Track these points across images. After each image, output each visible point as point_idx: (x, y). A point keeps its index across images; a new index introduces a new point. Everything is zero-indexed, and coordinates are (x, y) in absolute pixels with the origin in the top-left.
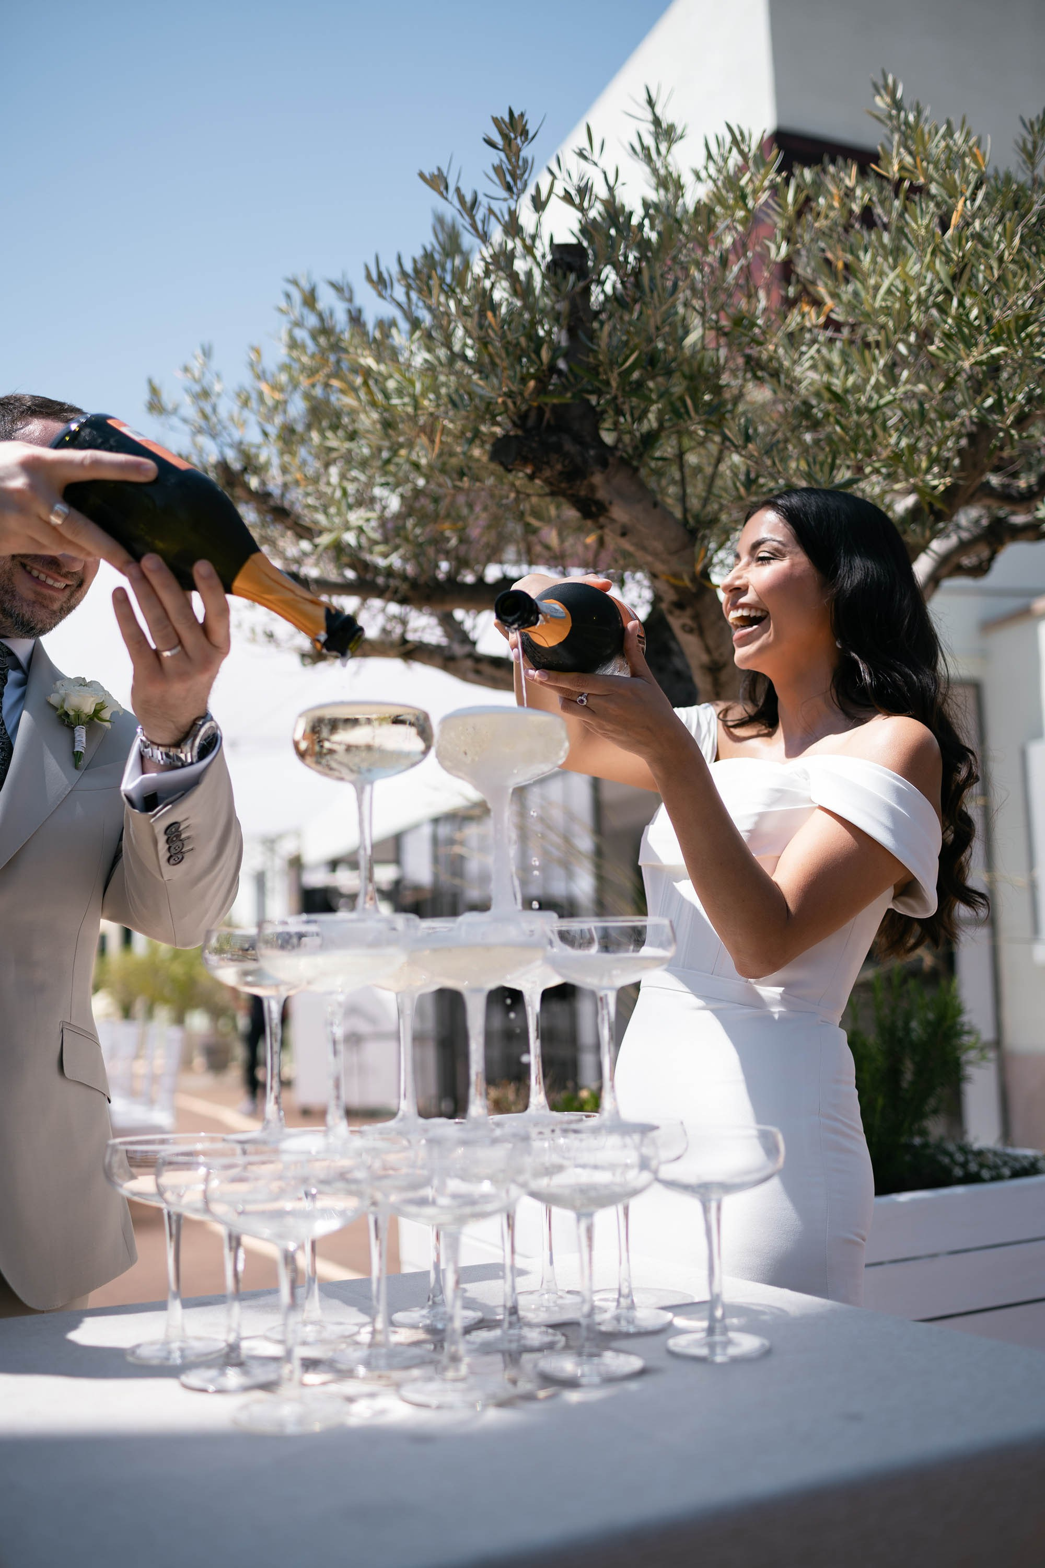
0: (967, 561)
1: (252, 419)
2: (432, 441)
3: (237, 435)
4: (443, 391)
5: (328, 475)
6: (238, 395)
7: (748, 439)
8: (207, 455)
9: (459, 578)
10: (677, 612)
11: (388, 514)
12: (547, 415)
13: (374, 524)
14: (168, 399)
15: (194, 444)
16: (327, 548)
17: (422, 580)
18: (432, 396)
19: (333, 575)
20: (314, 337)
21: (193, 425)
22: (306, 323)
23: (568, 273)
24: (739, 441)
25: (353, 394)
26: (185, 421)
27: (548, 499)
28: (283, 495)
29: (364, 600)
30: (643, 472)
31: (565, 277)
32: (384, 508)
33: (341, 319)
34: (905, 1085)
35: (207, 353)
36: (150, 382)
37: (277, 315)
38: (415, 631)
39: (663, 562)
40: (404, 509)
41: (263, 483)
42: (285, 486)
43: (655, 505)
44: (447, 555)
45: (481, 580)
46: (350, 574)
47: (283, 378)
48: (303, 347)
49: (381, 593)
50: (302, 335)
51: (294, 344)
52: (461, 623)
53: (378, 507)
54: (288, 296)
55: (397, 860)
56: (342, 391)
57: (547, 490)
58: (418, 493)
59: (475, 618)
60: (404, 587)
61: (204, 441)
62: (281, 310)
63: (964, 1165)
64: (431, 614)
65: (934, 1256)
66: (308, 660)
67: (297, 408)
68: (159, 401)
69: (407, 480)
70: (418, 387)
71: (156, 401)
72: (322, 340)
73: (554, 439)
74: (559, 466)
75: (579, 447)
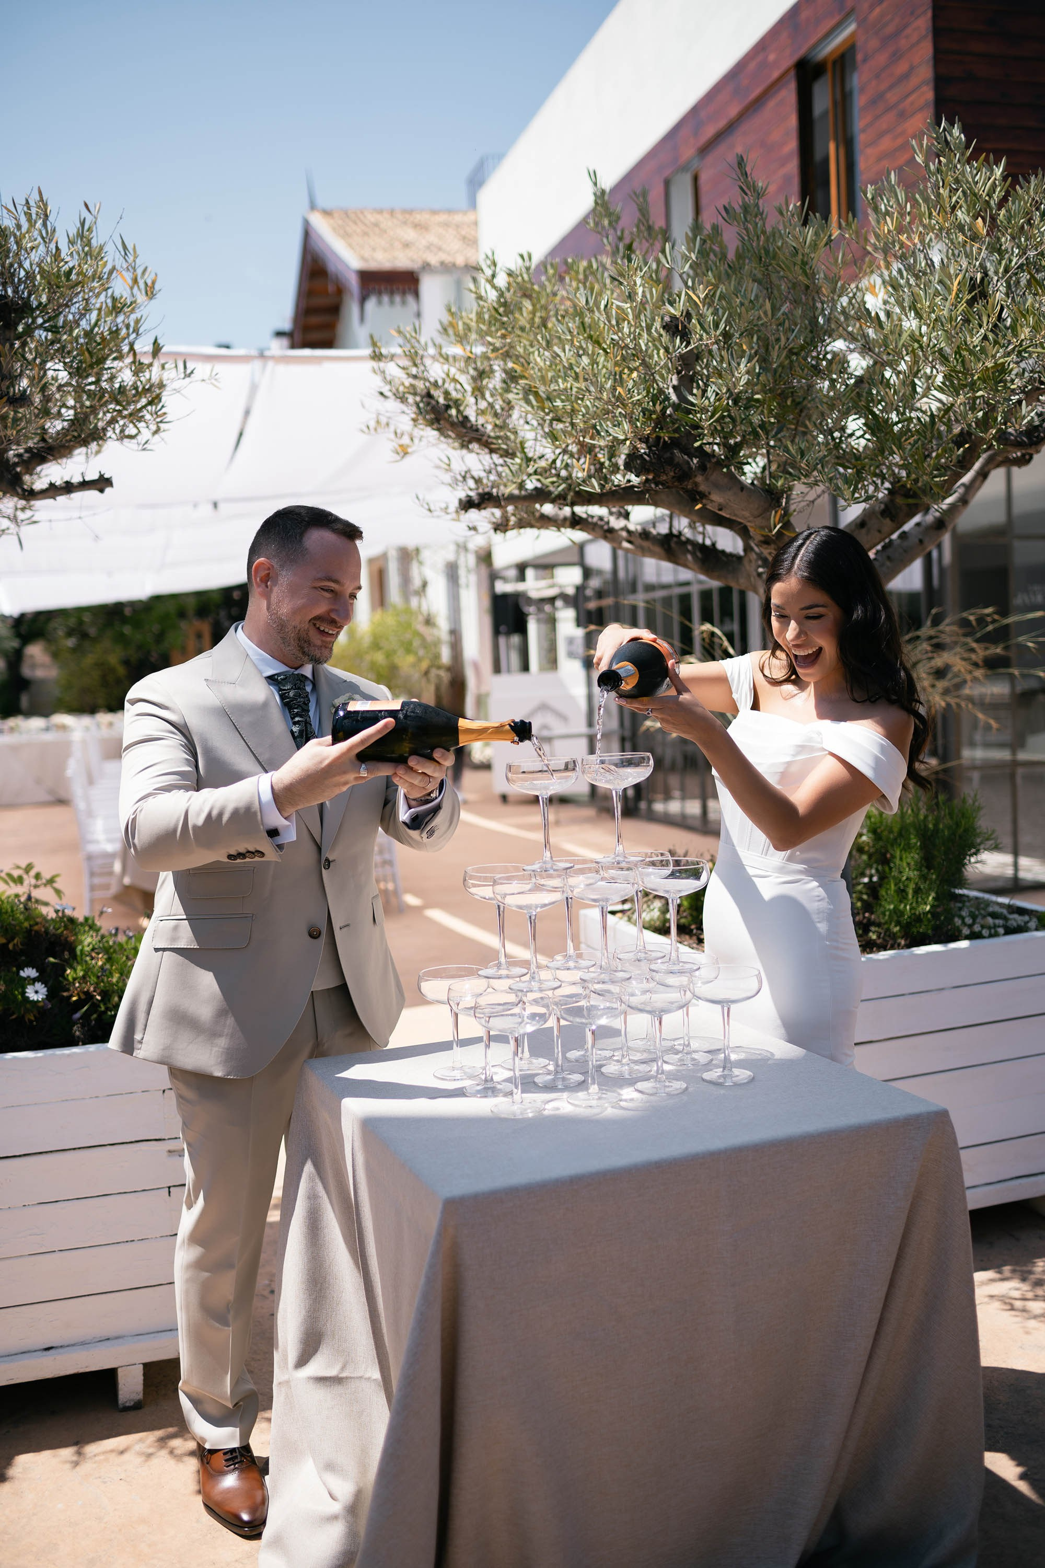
43: (742, 489)
73: (668, 455)
74: (672, 474)
75: (686, 457)
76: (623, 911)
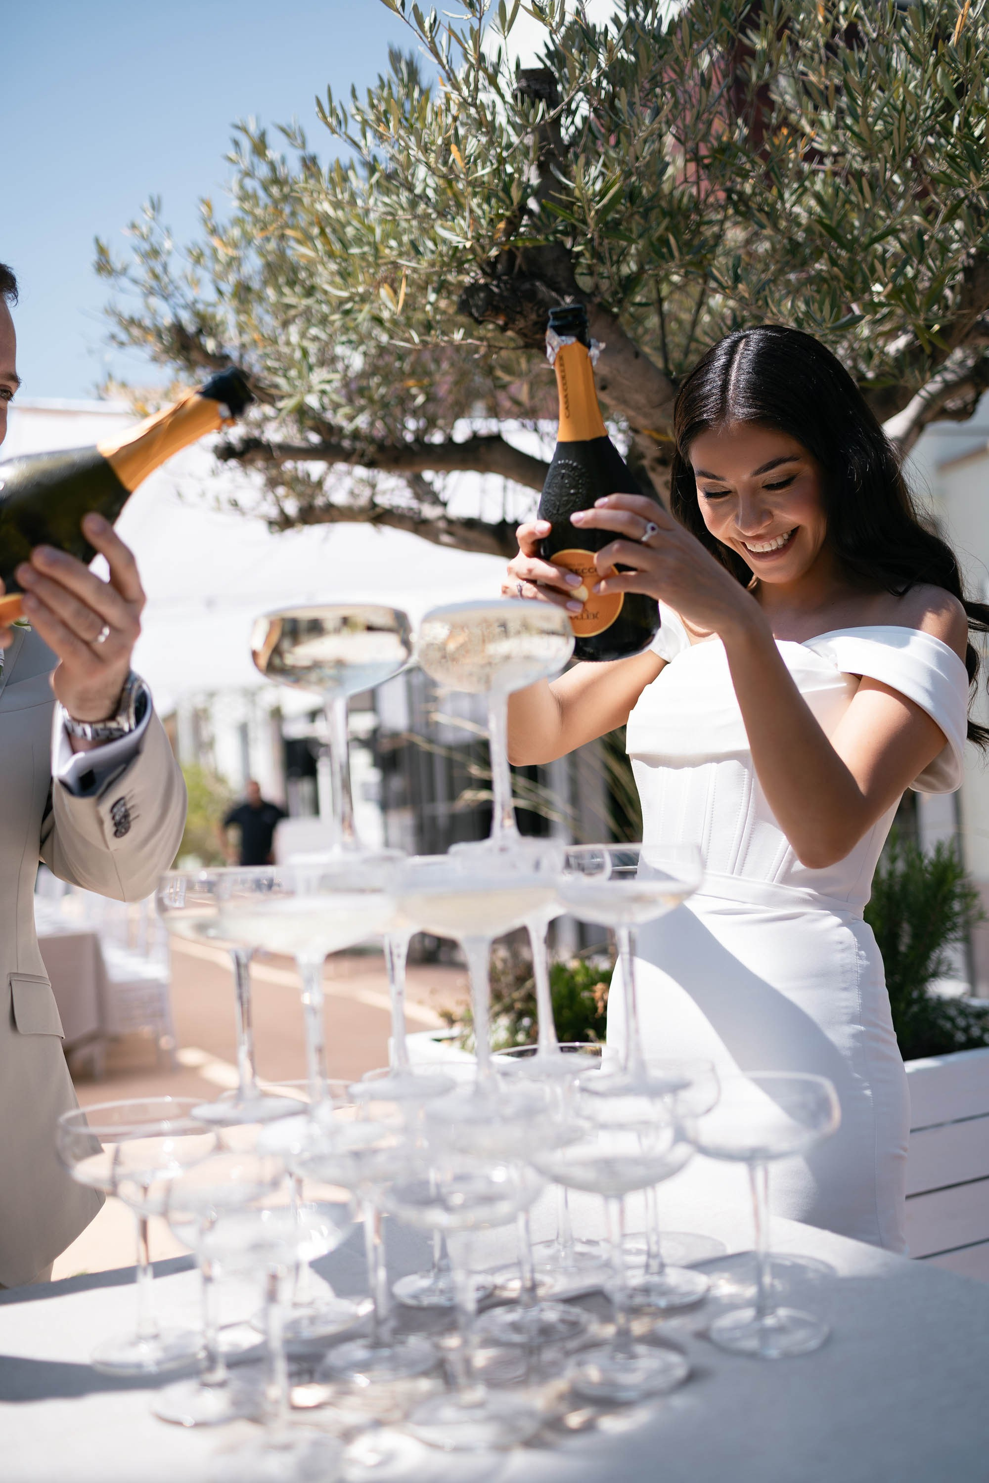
0: (951, 404)
1: (206, 277)
2: (395, 292)
3: (190, 294)
4: (405, 239)
5: (288, 335)
6: (190, 252)
7: (737, 279)
8: (162, 318)
9: (426, 439)
10: (660, 469)
11: (351, 374)
12: (518, 261)
13: (336, 384)
14: (116, 261)
15: (147, 306)
16: (290, 412)
17: (388, 442)
18: (393, 243)
19: (297, 441)
20: (266, 189)
21: (144, 286)
22: (256, 173)
23: (537, 101)
24: (727, 281)
25: (309, 244)
26: (135, 281)
27: (519, 352)
28: (241, 357)
29: (331, 464)
30: (623, 320)
31: (533, 105)
32: (347, 367)
33: (294, 169)
34: (903, 948)
35: (156, 206)
36: (97, 241)
37: (227, 164)
38: (384, 493)
39: (646, 415)
40: (367, 367)
41: (220, 346)
42: (243, 346)
43: (637, 354)
44: (415, 413)
45: (449, 440)
46: (315, 438)
47: (236, 232)
48: (255, 197)
49: (347, 456)
50: (251, 184)
51: (245, 196)
52: (431, 484)
53: (340, 366)
54: (236, 144)
55: (373, 708)
56: (299, 242)
57: (521, 342)
58: (382, 350)
59: (444, 479)
60: (371, 449)
61: (156, 302)
62: (230, 160)
63: (966, 1030)
64: (400, 476)
65: (939, 1125)
66: (277, 528)
67: (253, 265)
68: (108, 262)
69: (369, 335)
70: (378, 232)
71: (104, 261)
72: (275, 190)
73: (527, 286)
74: (533, 317)
75: (554, 294)
76: (452, 1039)
